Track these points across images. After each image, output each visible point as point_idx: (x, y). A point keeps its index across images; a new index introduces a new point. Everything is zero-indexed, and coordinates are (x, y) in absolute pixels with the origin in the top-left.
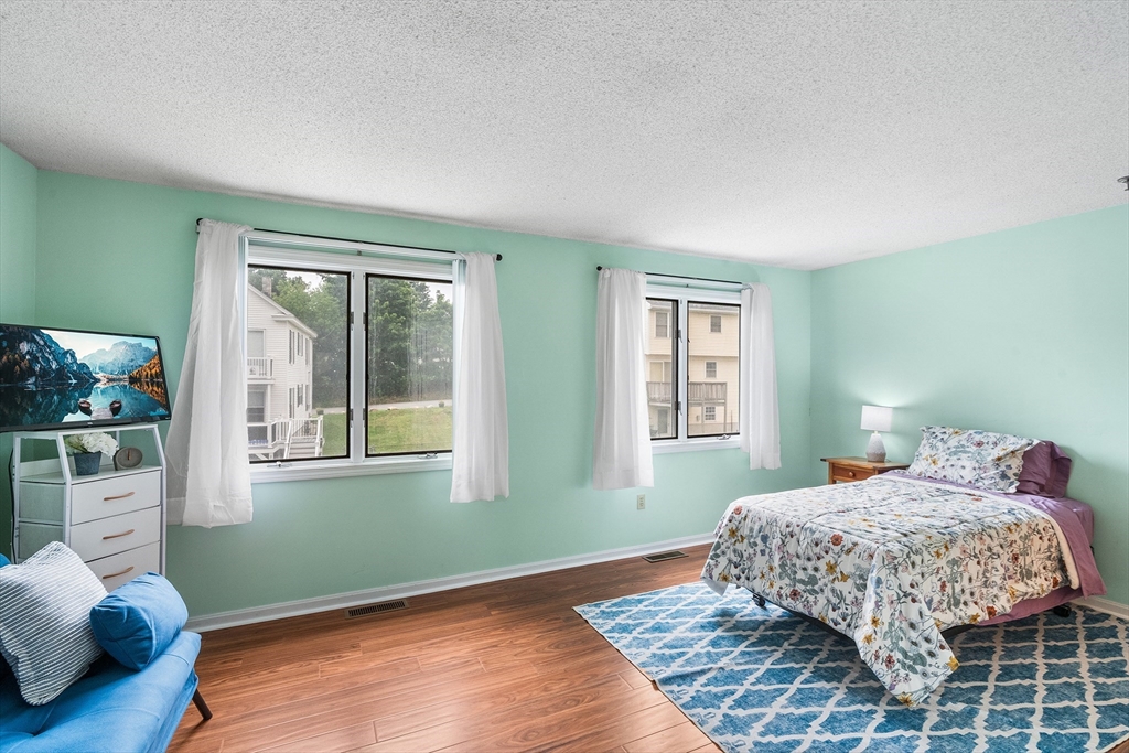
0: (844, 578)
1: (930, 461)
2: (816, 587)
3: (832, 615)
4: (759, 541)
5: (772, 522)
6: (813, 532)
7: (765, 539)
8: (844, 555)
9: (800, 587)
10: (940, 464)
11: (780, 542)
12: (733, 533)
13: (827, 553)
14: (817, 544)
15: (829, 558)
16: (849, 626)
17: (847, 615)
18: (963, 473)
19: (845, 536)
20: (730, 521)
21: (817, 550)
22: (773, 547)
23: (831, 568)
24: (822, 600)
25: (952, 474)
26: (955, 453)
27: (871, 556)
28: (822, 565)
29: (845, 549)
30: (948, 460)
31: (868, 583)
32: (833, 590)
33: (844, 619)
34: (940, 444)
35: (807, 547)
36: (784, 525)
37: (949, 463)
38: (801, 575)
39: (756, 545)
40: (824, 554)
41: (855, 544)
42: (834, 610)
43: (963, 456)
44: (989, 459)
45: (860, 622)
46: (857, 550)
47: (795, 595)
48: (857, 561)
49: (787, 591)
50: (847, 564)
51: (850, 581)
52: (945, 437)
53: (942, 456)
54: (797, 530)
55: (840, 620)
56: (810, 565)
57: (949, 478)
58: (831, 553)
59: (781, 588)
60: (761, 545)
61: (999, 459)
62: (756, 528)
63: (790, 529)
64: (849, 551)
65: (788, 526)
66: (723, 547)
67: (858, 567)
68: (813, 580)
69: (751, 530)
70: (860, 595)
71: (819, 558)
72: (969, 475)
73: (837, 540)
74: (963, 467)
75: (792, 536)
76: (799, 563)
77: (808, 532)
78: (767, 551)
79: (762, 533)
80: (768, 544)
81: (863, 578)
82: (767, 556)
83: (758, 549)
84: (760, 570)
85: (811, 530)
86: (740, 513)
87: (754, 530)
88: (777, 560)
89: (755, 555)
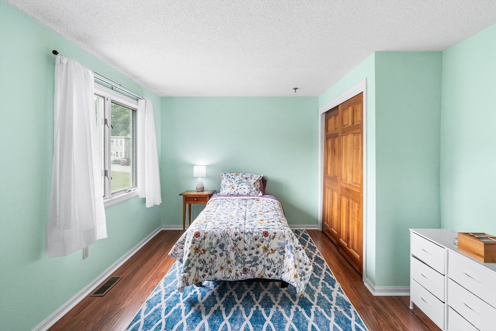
0: (273, 251)
1: (231, 188)
2: (258, 262)
3: (267, 272)
4: (218, 249)
5: (225, 235)
6: (252, 234)
7: (222, 246)
8: (271, 240)
9: (247, 266)
10: (236, 188)
11: (233, 245)
12: (197, 250)
13: (262, 242)
14: (256, 240)
15: (264, 244)
16: (277, 274)
17: (276, 269)
18: (245, 190)
19: (268, 231)
20: (193, 243)
21: (257, 242)
22: (229, 249)
23: (266, 249)
24: (260, 267)
25: (240, 192)
26: (240, 183)
27: (284, 236)
28: (261, 249)
29: (271, 237)
30: (238, 186)
31: (286, 249)
32: (268, 260)
33: (274, 272)
34: (232, 180)
35: (251, 243)
36: (233, 235)
37: (239, 188)
38: (248, 259)
39: (216, 252)
40: (260, 243)
41: (275, 233)
42: (268, 269)
43: (243, 184)
44: (252, 184)
45: (283, 270)
46: (277, 236)
47: (245, 271)
48: (279, 241)
49: (241, 270)
50: (274, 244)
51: (277, 252)
52: (234, 177)
53: (235, 185)
54: (242, 235)
55: (272, 273)
56: (254, 252)
57: (240, 194)
58: (264, 241)
59: (237, 270)
60: (219, 251)
61: (254, 183)
62: (214, 241)
63: (238, 236)
64: (274, 237)
65: (236, 235)
66: (192, 262)
67: (279, 244)
68: (256, 259)
69: (211, 244)
70: (281, 257)
71: (258, 246)
72: (247, 191)
73: (266, 234)
74: (244, 188)
75: (240, 240)
76: (246, 253)
77: (249, 234)
78: (224, 253)
79: (219, 244)
80: (225, 249)
81: (282, 248)
82: (225, 256)
83: (218, 254)
84: (220, 266)
85: (250, 233)
86: (199, 236)
87: (213, 243)
88: (232, 256)
89: (216, 258)
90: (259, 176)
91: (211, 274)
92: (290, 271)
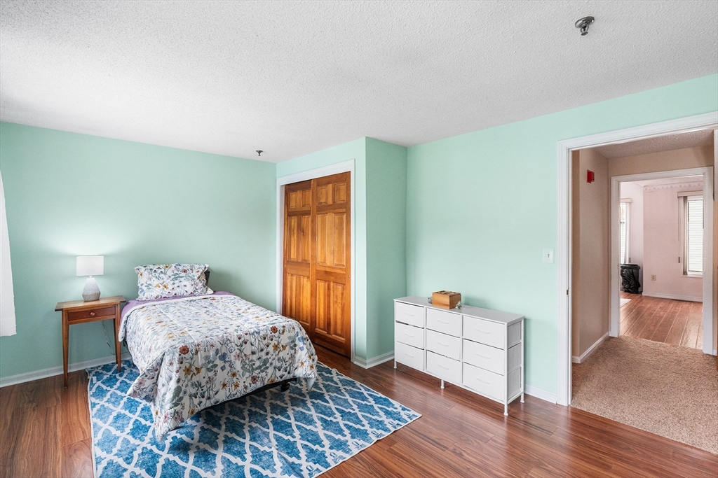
0: (284, 347)
1: (162, 287)
2: (268, 365)
3: (279, 373)
4: (217, 361)
5: (225, 342)
6: (258, 333)
7: (223, 357)
8: (282, 336)
9: (256, 373)
10: (170, 287)
11: (238, 352)
12: (188, 371)
13: (272, 340)
14: (265, 339)
15: (275, 342)
16: (289, 373)
17: (287, 367)
18: (186, 289)
19: (276, 325)
20: (182, 363)
21: (266, 342)
22: (233, 358)
23: (276, 347)
24: (270, 370)
25: (178, 291)
26: (176, 279)
27: (293, 328)
28: (271, 349)
29: (281, 332)
30: (174, 284)
31: (297, 342)
32: (278, 359)
33: (286, 371)
34: (162, 275)
35: (259, 344)
36: (236, 339)
37: (176, 286)
38: (258, 364)
39: (216, 366)
40: (270, 341)
41: (284, 327)
42: (279, 370)
43: (181, 279)
44: (196, 278)
45: (295, 366)
46: (287, 329)
47: (255, 379)
48: (289, 335)
49: (249, 381)
50: (284, 340)
51: (288, 347)
52: (163, 270)
53: (169, 283)
54: (247, 337)
55: (284, 373)
56: (263, 353)
57: (178, 294)
58: (274, 339)
59: (244, 382)
60: (219, 363)
61: (199, 278)
62: (212, 353)
63: (243, 339)
64: (283, 331)
65: (240, 338)
66: (183, 388)
67: (290, 338)
68: (265, 362)
69: (207, 357)
70: (293, 351)
71: (268, 346)
72: (190, 289)
73: (274, 330)
74: (185, 286)
75: (246, 343)
76: (254, 357)
77: (255, 334)
78: (227, 365)
79: (219, 355)
80: (227, 359)
81: (293, 341)
82: (228, 368)
83: (218, 369)
84: (222, 383)
85: (257, 332)
86: (188, 351)
87: (210, 356)
88: (238, 365)
89: (216, 374)
90: (203, 267)
91: (209, 398)
92: (305, 364)
